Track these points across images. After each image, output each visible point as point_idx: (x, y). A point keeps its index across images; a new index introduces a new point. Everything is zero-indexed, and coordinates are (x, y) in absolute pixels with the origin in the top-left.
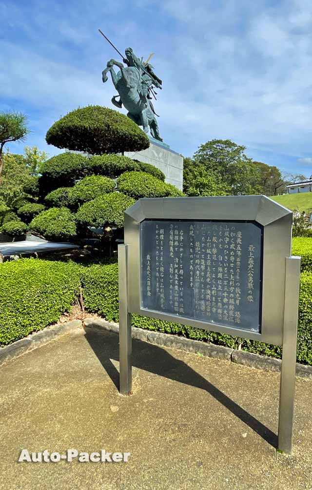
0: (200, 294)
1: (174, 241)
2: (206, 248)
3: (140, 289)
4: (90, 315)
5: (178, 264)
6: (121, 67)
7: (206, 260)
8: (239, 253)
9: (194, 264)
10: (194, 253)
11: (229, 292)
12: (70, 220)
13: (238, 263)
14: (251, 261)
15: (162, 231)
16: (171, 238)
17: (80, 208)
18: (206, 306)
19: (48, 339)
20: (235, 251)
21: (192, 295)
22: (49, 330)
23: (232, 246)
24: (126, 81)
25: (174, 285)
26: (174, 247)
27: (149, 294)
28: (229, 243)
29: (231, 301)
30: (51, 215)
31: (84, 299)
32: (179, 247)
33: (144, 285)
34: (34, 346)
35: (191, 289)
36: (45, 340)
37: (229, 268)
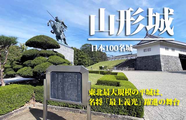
0: (67, 93)
1: (60, 78)
2: (68, 80)
3: (50, 92)
4: (37, 103)
5: (61, 84)
6: (54, 22)
7: (68, 83)
8: (76, 81)
9: (65, 84)
10: (65, 81)
11: (74, 92)
12: (31, 71)
13: (76, 84)
14: (79, 83)
15: (57, 75)
16: (59, 77)
17: (35, 67)
18: (68, 96)
19: (20, 111)
20: (75, 80)
21: (65, 93)
22: (21, 109)
23: (75, 79)
24: (55, 26)
25: (60, 90)
26: (60, 79)
27: (53, 94)
28: (74, 78)
29: (75, 94)
30: (24, 69)
31: (35, 97)
32: (61, 79)
33: (51, 91)
34: (14, 115)
35: (64, 91)
36: (19, 112)
37: (74, 85)
